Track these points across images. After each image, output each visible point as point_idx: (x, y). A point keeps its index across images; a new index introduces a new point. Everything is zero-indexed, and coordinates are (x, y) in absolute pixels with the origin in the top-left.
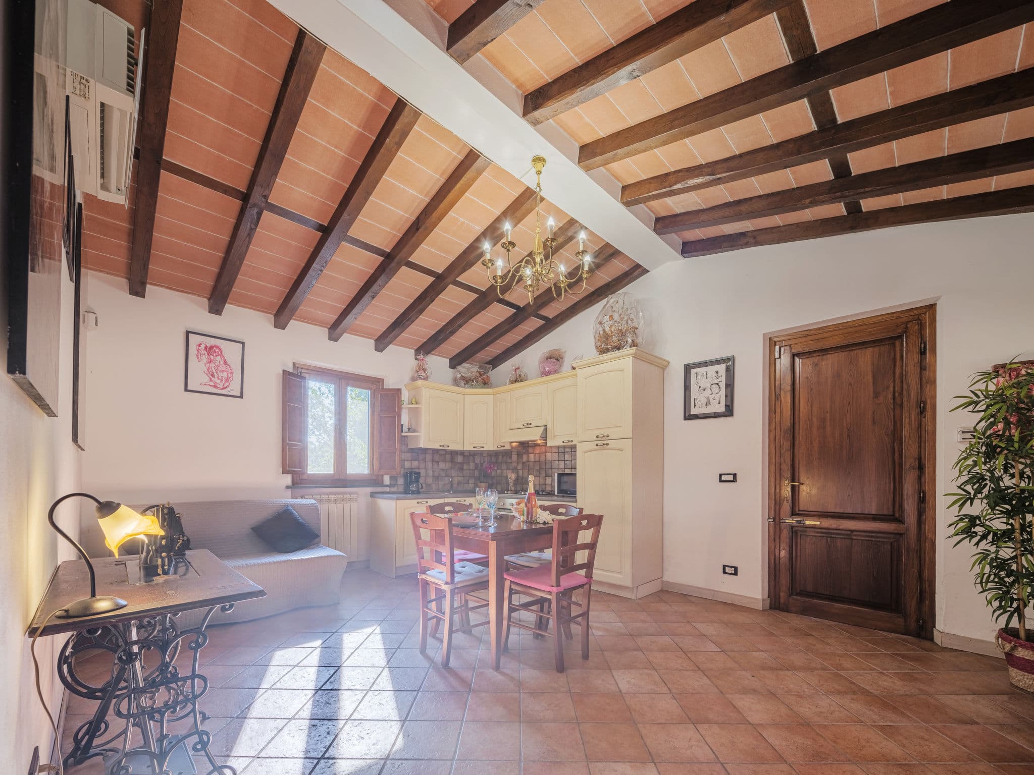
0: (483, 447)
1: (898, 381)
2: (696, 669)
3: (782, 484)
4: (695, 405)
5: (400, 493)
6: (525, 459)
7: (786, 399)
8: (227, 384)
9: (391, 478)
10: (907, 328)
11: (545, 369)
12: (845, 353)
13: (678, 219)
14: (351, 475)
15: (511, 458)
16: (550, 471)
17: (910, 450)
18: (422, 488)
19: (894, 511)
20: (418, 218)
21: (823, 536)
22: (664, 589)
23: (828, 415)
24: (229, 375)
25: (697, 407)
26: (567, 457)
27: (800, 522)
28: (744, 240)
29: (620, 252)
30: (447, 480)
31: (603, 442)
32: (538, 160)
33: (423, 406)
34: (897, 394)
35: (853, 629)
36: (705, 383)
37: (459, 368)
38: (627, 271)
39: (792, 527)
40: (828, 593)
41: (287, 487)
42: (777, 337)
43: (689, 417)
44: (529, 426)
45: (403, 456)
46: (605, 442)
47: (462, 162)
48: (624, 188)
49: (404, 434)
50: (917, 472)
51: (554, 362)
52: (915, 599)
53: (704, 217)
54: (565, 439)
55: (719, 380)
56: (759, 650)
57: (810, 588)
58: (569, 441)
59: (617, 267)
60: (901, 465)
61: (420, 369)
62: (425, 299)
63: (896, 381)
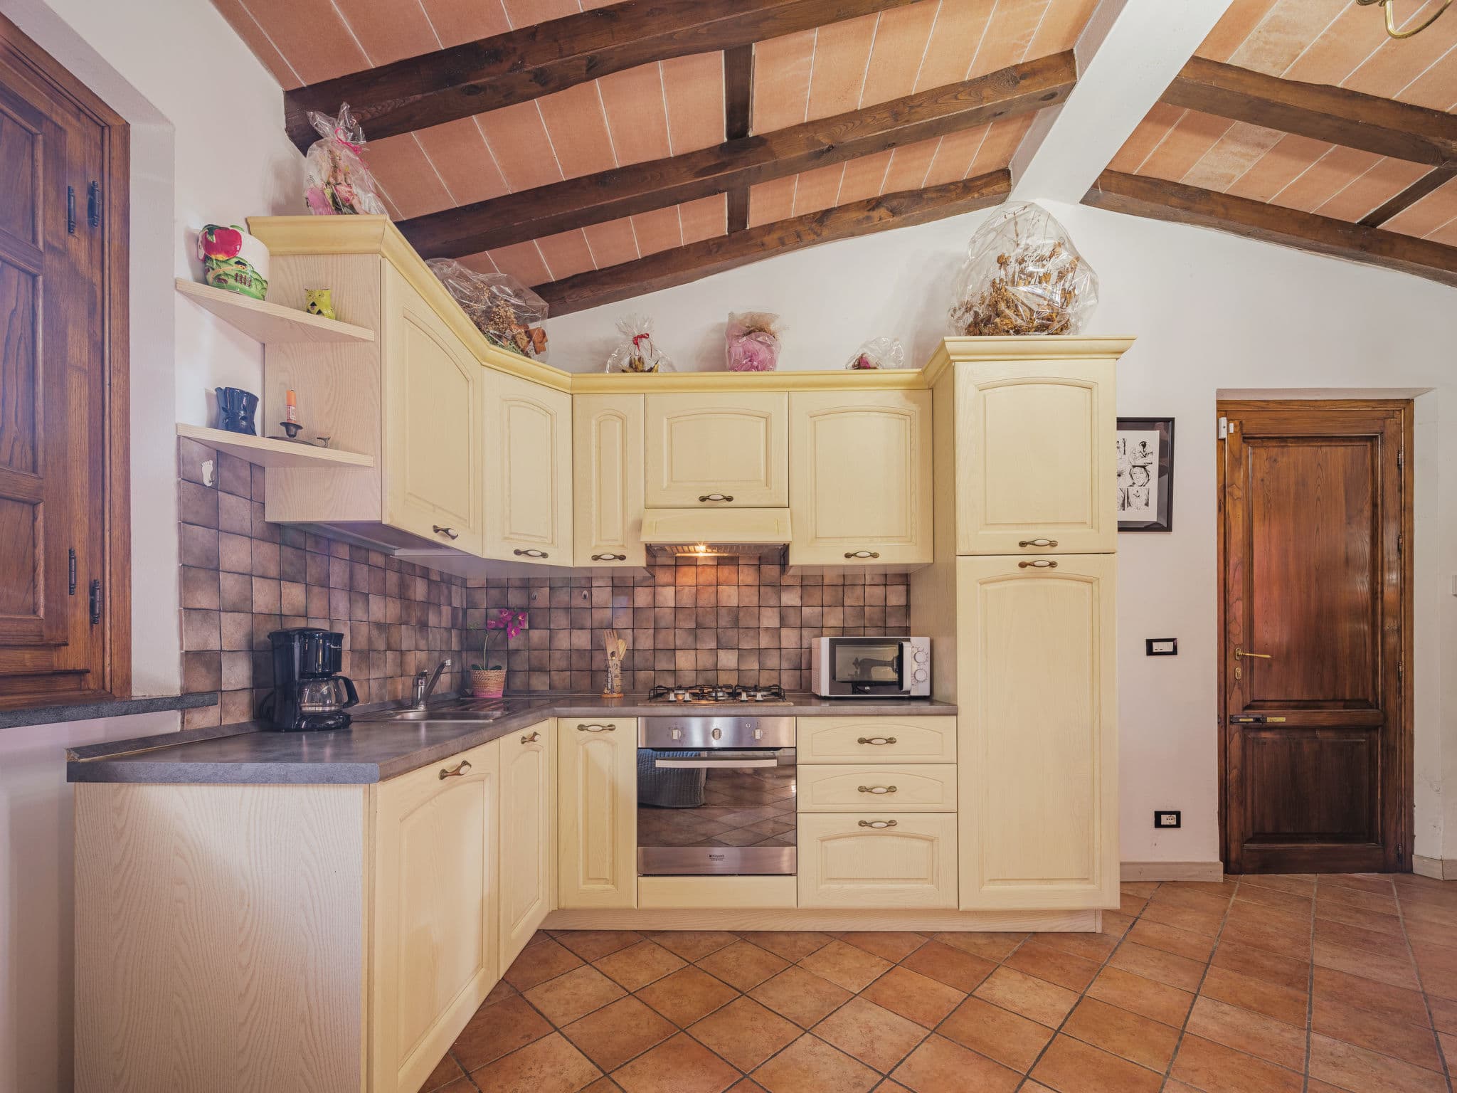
0: (547, 555)
7: (1236, 512)
10: (1382, 427)
27: (1257, 720)
31: (1039, 558)
38: (968, 181)
39: (1244, 729)
42: (1226, 401)
44: (726, 503)
46: (1046, 559)
52: (1394, 818)
54: (856, 547)
57: (1267, 826)
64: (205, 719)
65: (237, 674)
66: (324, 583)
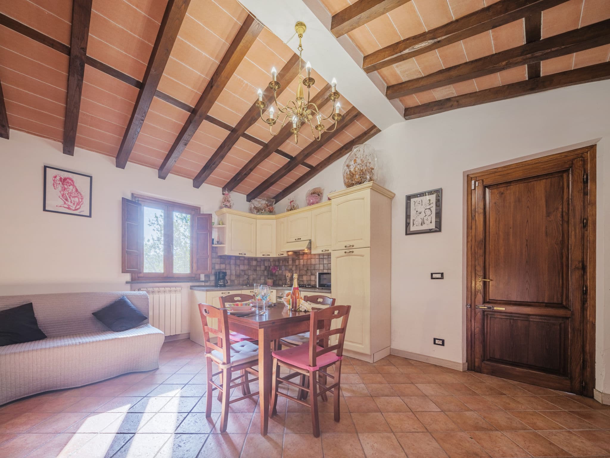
0: (269, 255)
1: (565, 204)
2: (426, 431)
3: (476, 280)
4: (413, 224)
5: (213, 286)
6: (297, 263)
7: (480, 219)
8: (78, 207)
9: (205, 276)
10: (572, 164)
11: (310, 201)
12: (525, 184)
13: (403, 85)
14: (176, 274)
15: (288, 262)
16: (314, 271)
17: (575, 255)
18: (227, 283)
19: (562, 301)
20: (212, 79)
21: (507, 319)
22: (392, 354)
23: (511, 230)
24: (80, 200)
25: (414, 225)
26: (325, 262)
27: (489, 308)
28: (450, 104)
29: (361, 114)
30: (246, 277)
31: (349, 250)
32: (300, 24)
33: (227, 226)
34: (564, 214)
35: (532, 387)
36: (421, 209)
37: (253, 201)
38: (366, 131)
39: (484, 311)
40: (511, 360)
41: (127, 283)
42: (473, 174)
43: (408, 233)
44: (300, 240)
45: (214, 261)
46: (351, 250)
47: (241, 28)
48: (365, 58)
49: (214, 245)
50: (581, 272)
51: (317, 196)
52: (579, 367)
53: (423, 83)
54: (324, 249)
55: (431, 206)
56: (469, 410)
57: (497, 356)
58: (326, 250)
59: (358, 128)
60: (567, 266)
61: (225, 200)
62: (224, 147)
63: (564, 204)
64: (207, 284)
65: (213, 278)
66: (230, 264)
